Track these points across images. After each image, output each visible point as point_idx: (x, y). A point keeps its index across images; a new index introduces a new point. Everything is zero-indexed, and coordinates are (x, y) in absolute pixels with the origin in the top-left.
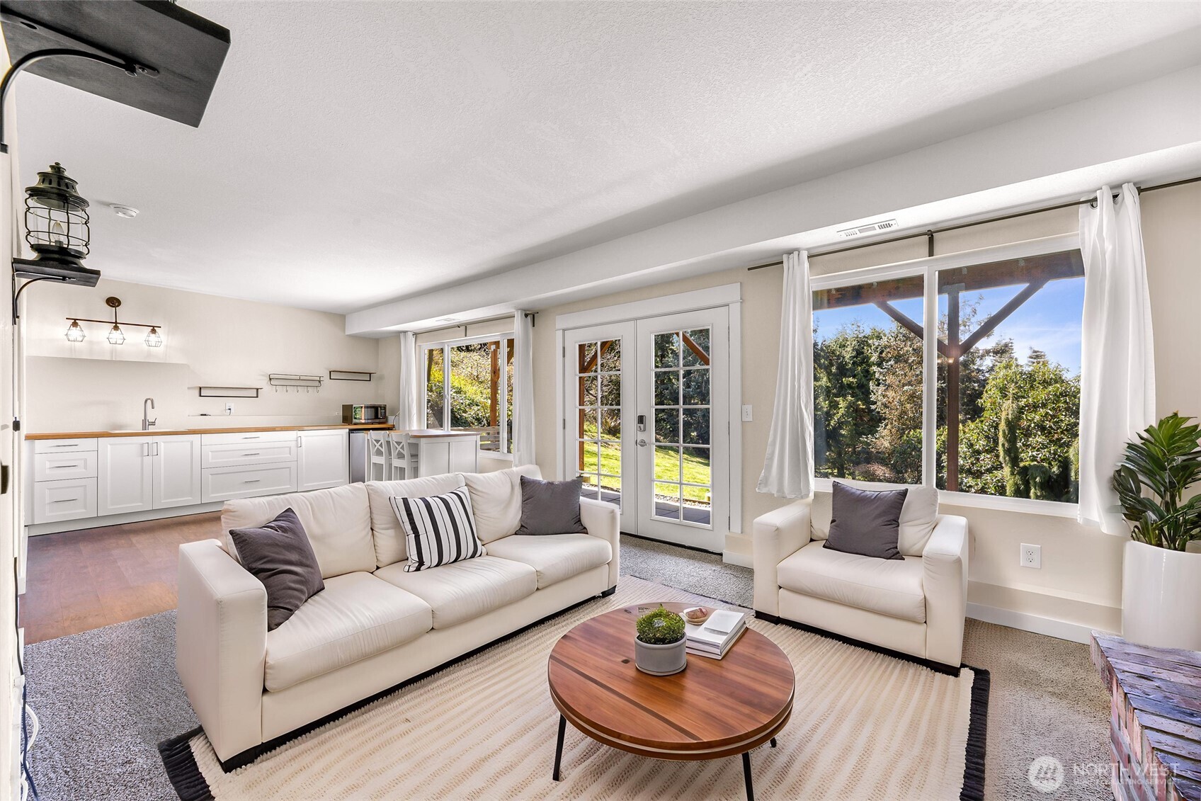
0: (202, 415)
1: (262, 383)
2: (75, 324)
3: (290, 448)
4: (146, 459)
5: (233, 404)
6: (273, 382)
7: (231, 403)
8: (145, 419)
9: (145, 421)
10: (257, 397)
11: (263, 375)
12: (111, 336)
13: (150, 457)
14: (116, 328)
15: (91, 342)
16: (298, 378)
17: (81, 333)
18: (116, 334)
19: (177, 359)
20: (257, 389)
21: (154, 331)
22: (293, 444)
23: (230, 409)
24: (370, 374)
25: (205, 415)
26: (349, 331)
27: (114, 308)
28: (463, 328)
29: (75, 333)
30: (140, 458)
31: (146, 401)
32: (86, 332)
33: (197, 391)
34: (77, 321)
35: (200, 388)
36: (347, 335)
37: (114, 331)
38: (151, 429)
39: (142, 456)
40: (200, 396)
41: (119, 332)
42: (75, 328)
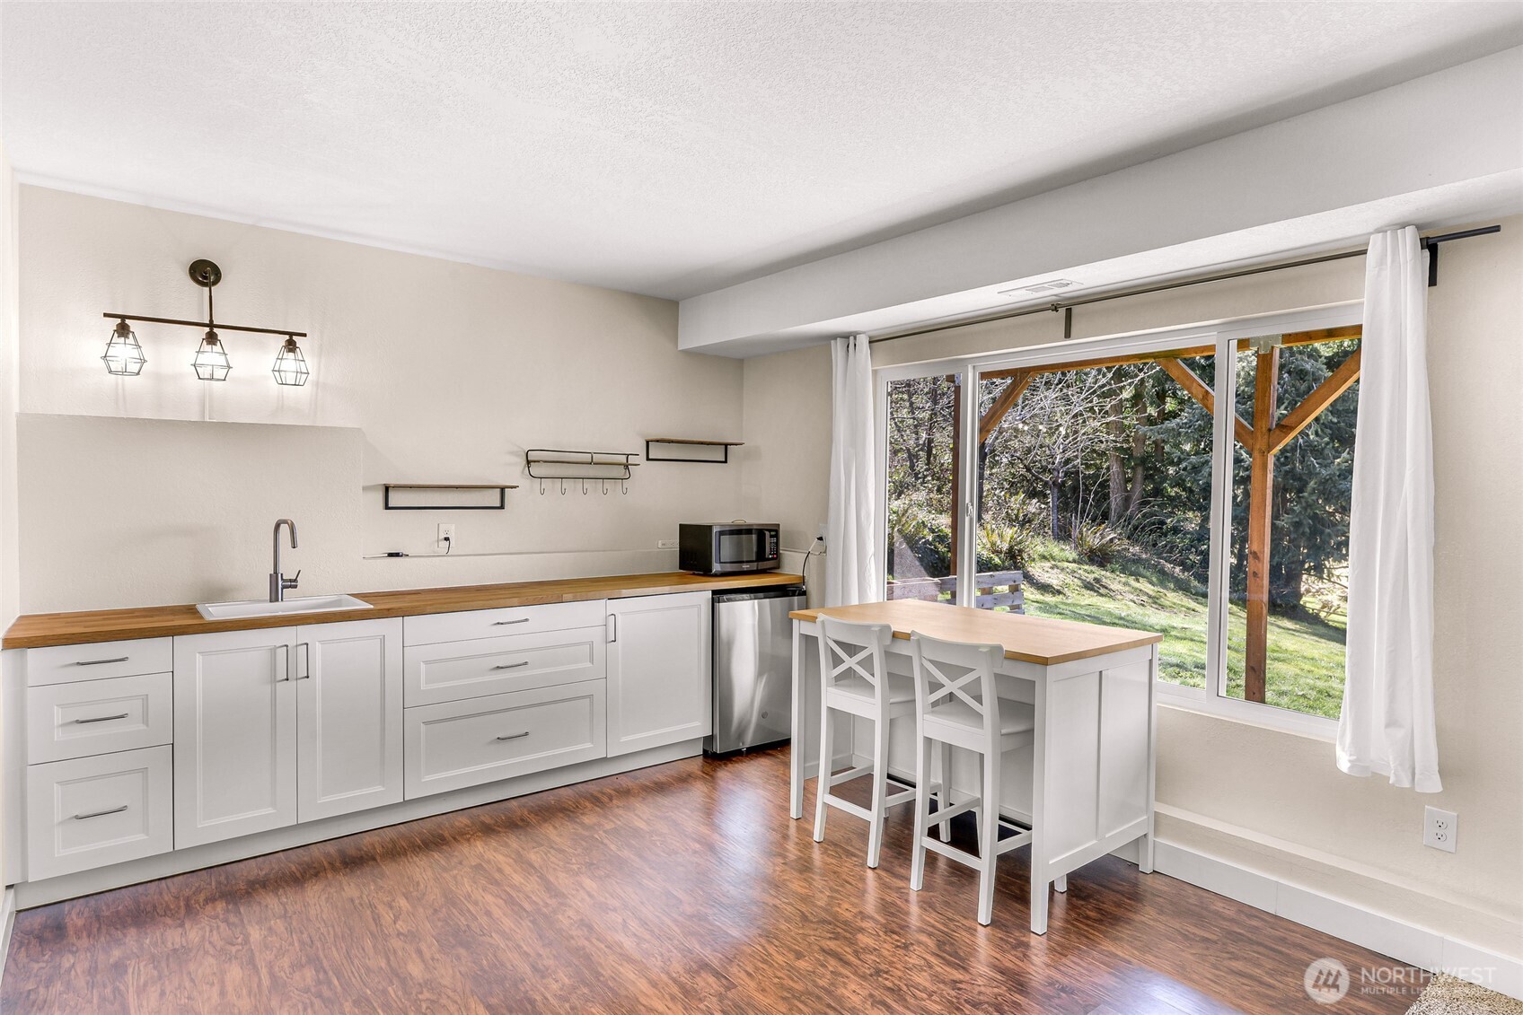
0: (391, 555)
1: (511, 473)
2: (123, 330)
3: (591, 644)
4: (281, 686)
5: (453, 527)
6: (535, 470)
7: (450, 523)
8: (276, 572)
9: (275, 577)
10: (502, 507)
11: (512, 453)
12: (202, 359)
13: (292, 684)
14: (212, 338)
15: (158, 377)
16: (587, 458)
17: (135, 353)
18: (211, 356)
19: (338, 416)
20: (503, 489)
21: (291, 346)
22: (596, 635)
23: (447, 539)
24: (726, 445)
25: (397, 555)
26: (687, 342)
27: (208, 289)
28: (1062, 311)
29: (123, 351)
30: (268, 688)
31: (277, 527)
32: (147, 352)
33: (380, 496)
34: (127, 321)
35: (387, 489)
36: (683, 351)
37: (207, 347)
38: (291, 604)
39: (274, 681)
40: (387, 507)
41: (217, 348)
42: (122, 340)
